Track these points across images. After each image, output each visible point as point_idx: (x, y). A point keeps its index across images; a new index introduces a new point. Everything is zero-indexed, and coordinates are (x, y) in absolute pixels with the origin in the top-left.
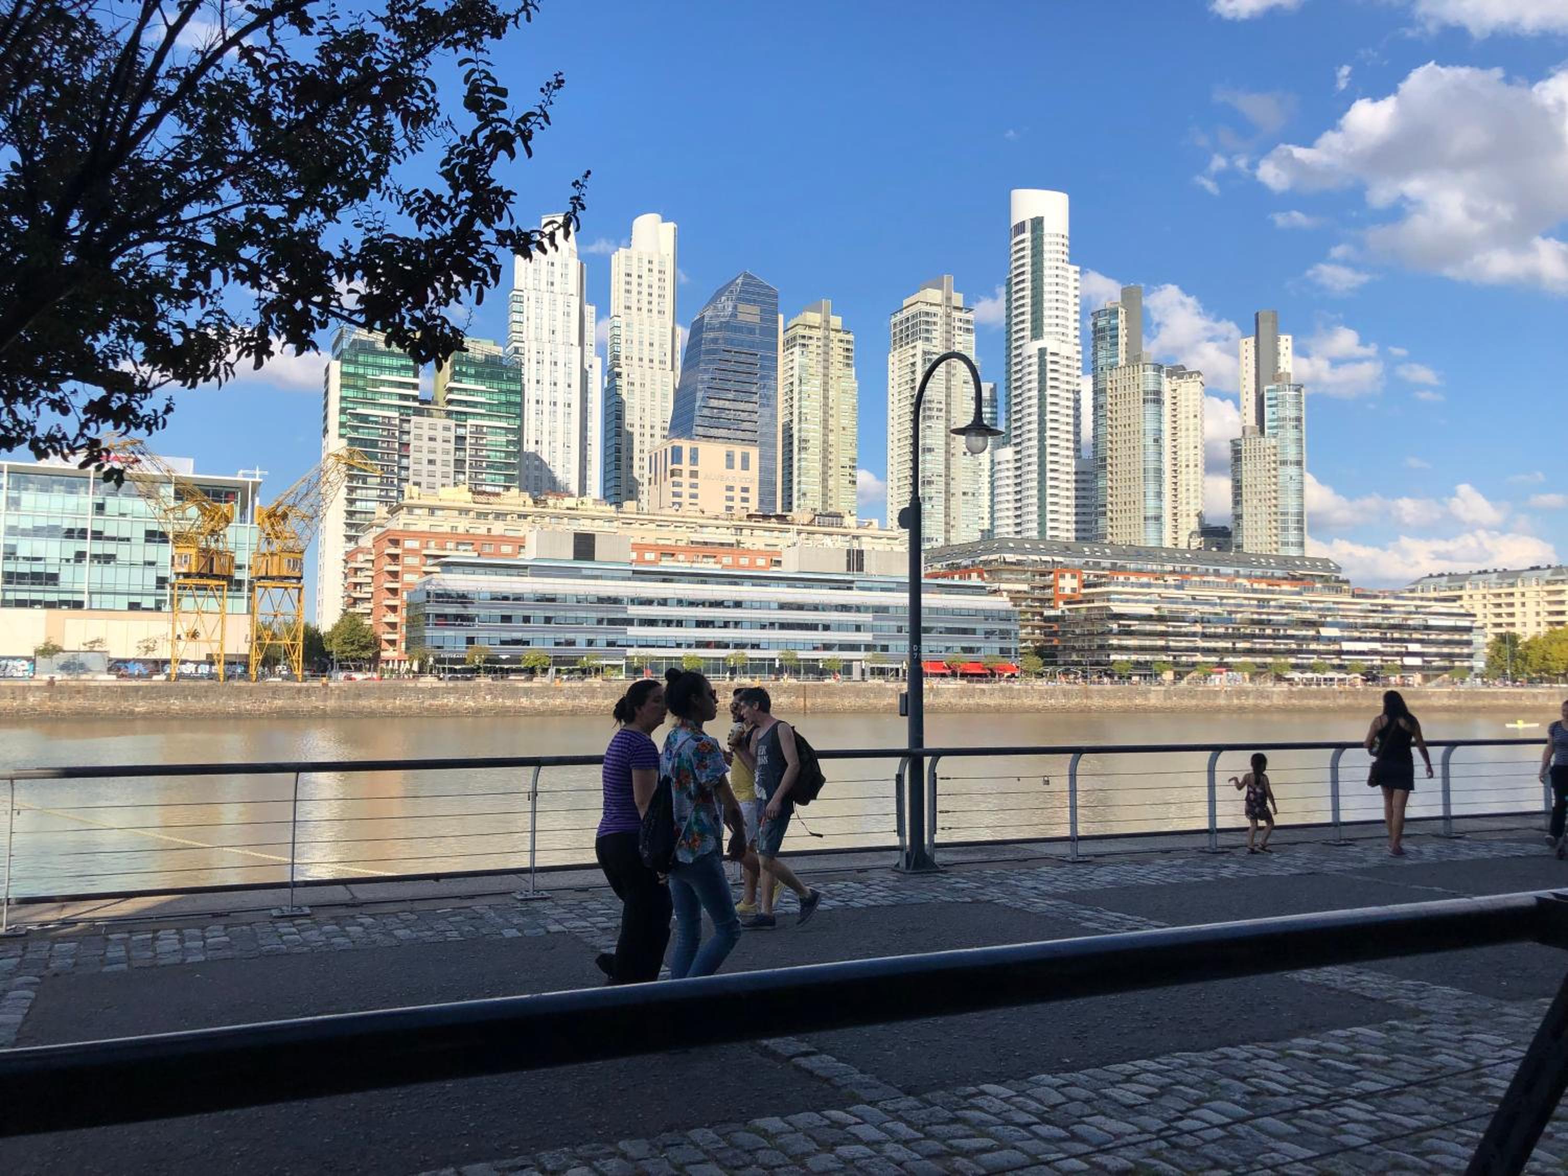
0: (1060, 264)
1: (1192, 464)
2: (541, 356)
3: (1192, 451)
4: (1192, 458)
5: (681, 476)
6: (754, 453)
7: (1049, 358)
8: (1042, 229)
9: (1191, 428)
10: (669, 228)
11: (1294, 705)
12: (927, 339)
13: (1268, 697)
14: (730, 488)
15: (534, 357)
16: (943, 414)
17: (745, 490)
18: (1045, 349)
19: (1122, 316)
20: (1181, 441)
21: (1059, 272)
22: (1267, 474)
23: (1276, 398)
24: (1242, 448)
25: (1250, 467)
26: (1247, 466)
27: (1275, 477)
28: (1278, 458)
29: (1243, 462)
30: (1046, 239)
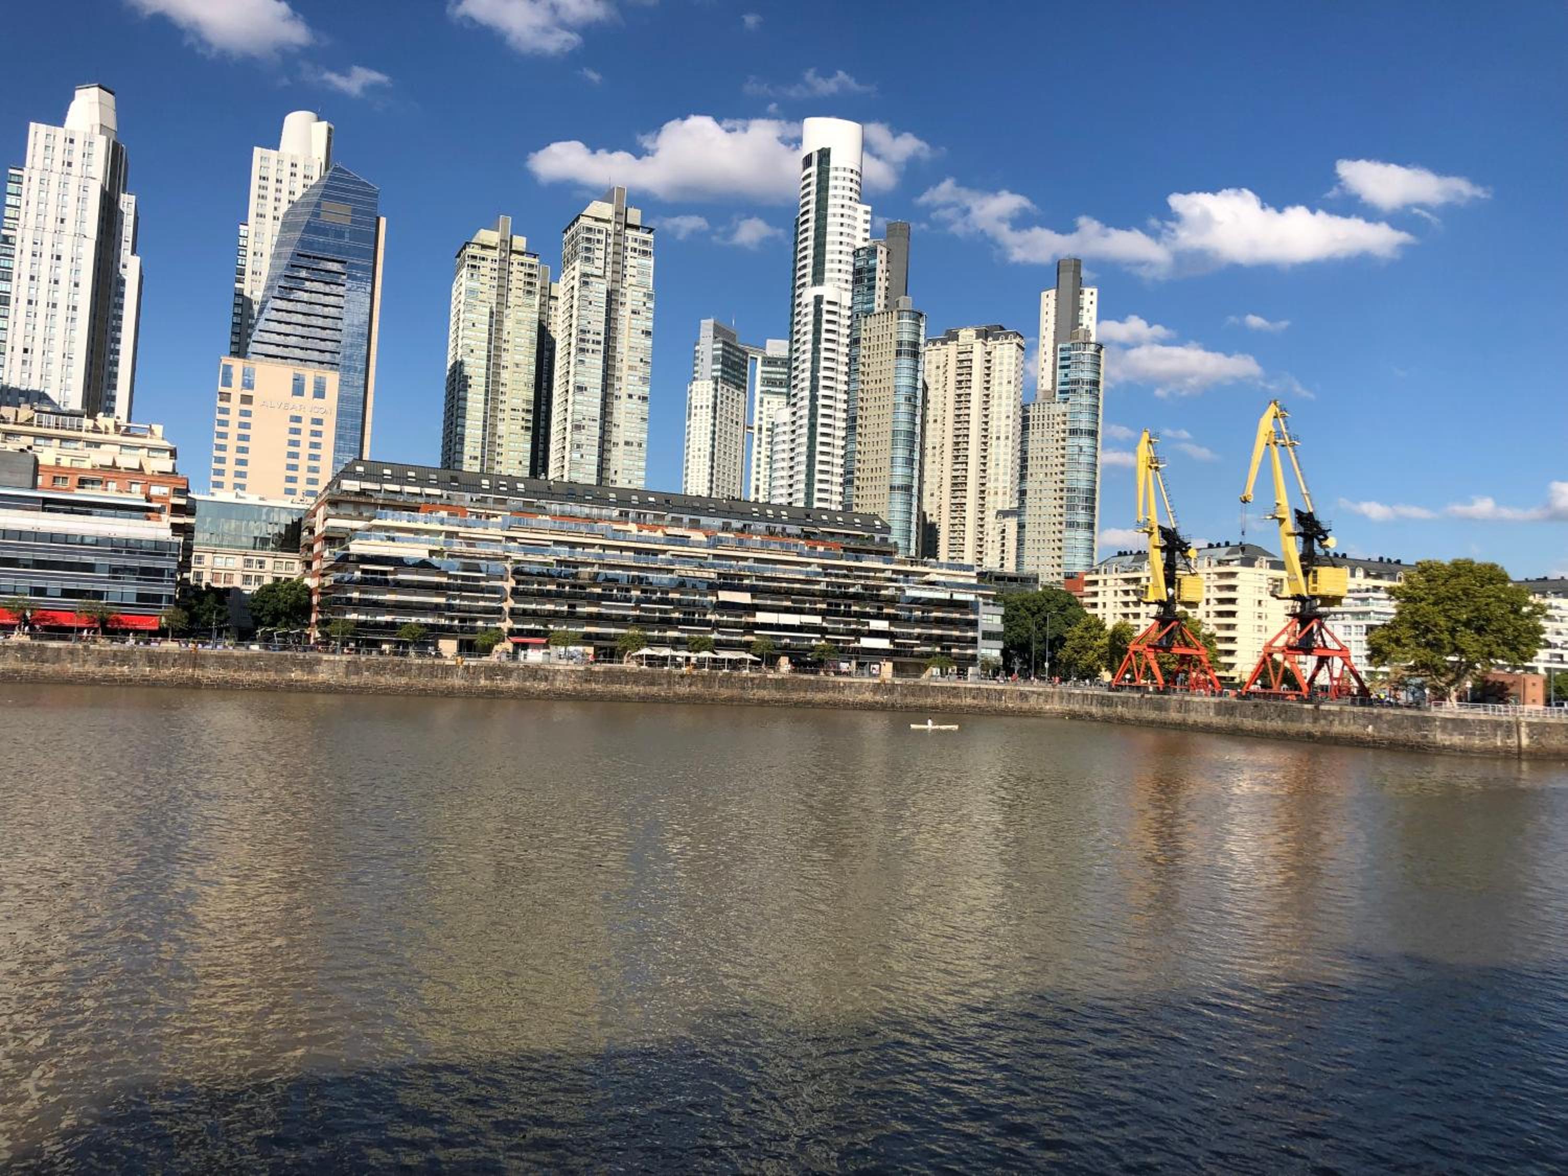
0: (847, 202)
1: (1003, 437)
2: (37, 248)
3: (1004, 422)
4: (1003, 430)
5: (228, 400)
6: (332, 379)
7: (825, 307)
8: (828, 163)
9: (1004, 396)
10: (321, 129)
11: (592, 691)
12: (587, 259)
13: (546, 679)
14: (298, 419)
15: (28, 247)
16: (601, 347)
17: (318, 422)
18: (822, 297)
19: (882, 256)
20: (993, 410)
21: (845, 211)
22: (1055, 445)
23: (1069, 358)
24: (1031, 414)
25: (1038, 436)
26: (1034, 435)
27: (1063, 448)
28: (1068, 426)
29: (1031, 430)
30: (832, 174)
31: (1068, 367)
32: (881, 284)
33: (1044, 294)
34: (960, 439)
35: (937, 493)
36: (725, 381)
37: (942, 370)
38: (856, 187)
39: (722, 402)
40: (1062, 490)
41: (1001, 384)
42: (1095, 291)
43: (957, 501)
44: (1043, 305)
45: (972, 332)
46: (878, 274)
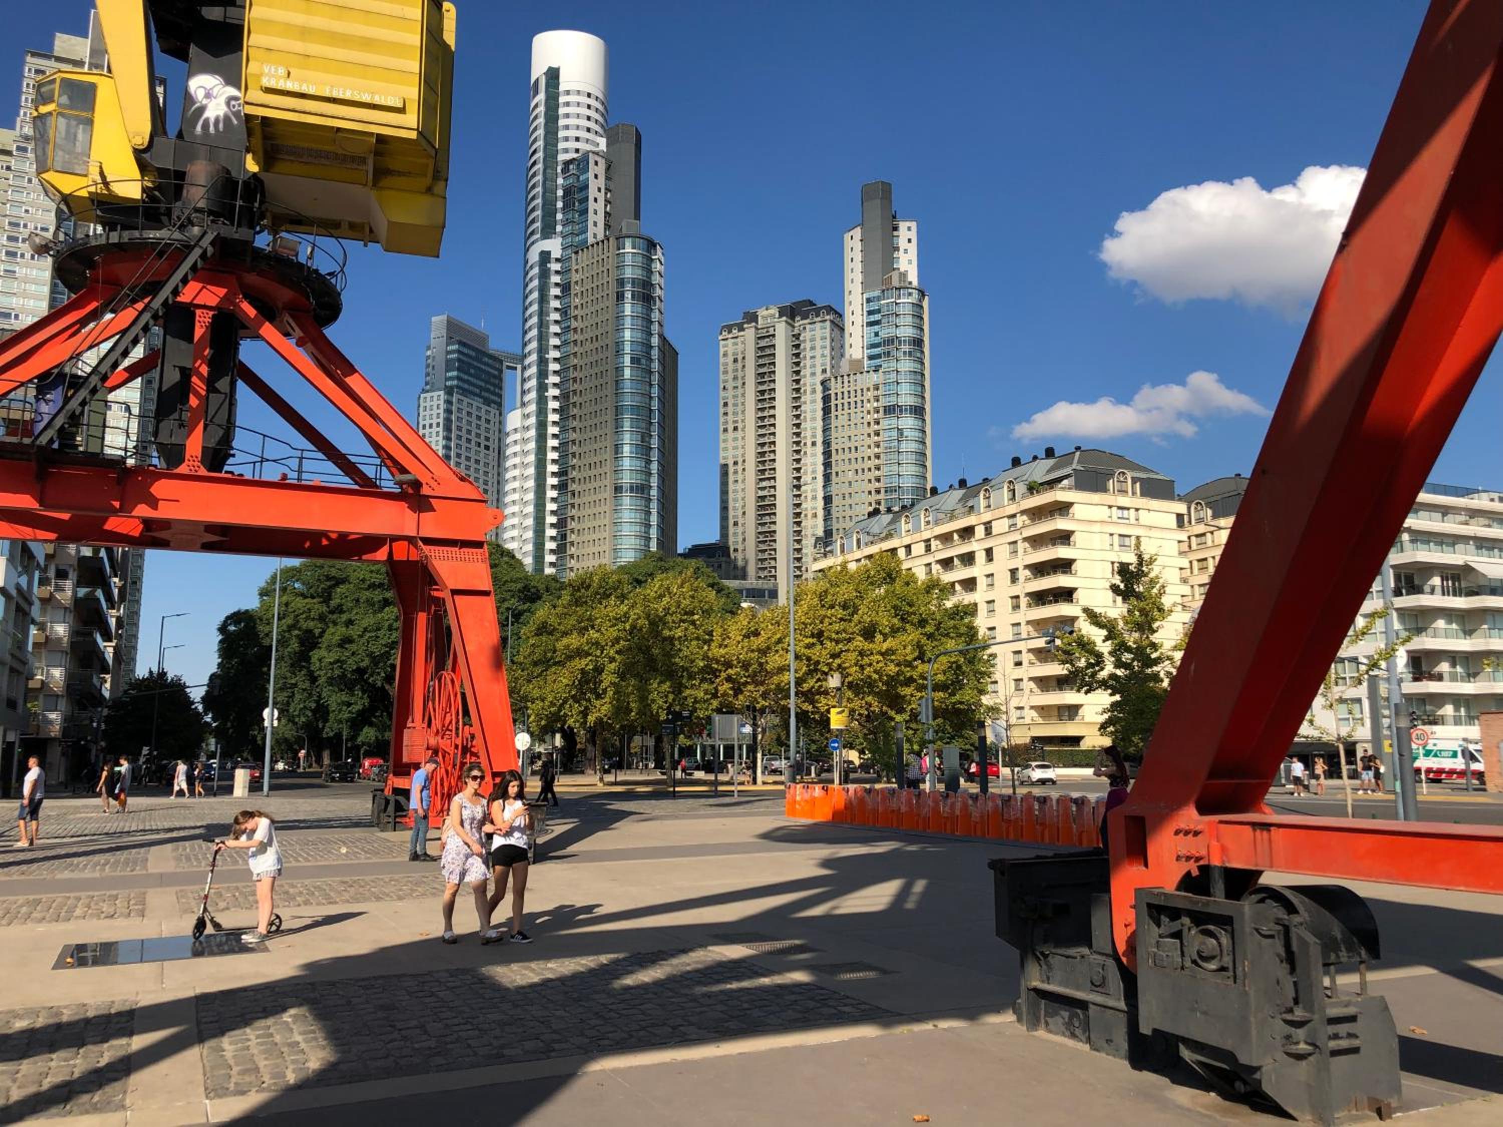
7: (553, 266)
8: (558, 86)
19: (596, 169)
21: (582, 145)
22: (867, 430)
23: (879, 311)
24: (832, 392)
25: (843, 420)
26: (839, 420)
27: (877, 434)
28: (883, 402)
29: (833, 413)
30: (562, 99)
31: (877, 323)
32: (597, 210)
33: (847, 236)
34: (766, 449)
35: (740, 521)
36: (465, 392)
37: (740, 365)
38: (597, 116)
39: (459, 419)
40: (878, 492)
41: (813, 374)
42: (914, 225)
43: (766, 529)
44: (847, 250)
45: (774, 311)
46: (592, 192)
